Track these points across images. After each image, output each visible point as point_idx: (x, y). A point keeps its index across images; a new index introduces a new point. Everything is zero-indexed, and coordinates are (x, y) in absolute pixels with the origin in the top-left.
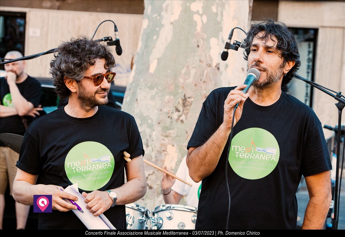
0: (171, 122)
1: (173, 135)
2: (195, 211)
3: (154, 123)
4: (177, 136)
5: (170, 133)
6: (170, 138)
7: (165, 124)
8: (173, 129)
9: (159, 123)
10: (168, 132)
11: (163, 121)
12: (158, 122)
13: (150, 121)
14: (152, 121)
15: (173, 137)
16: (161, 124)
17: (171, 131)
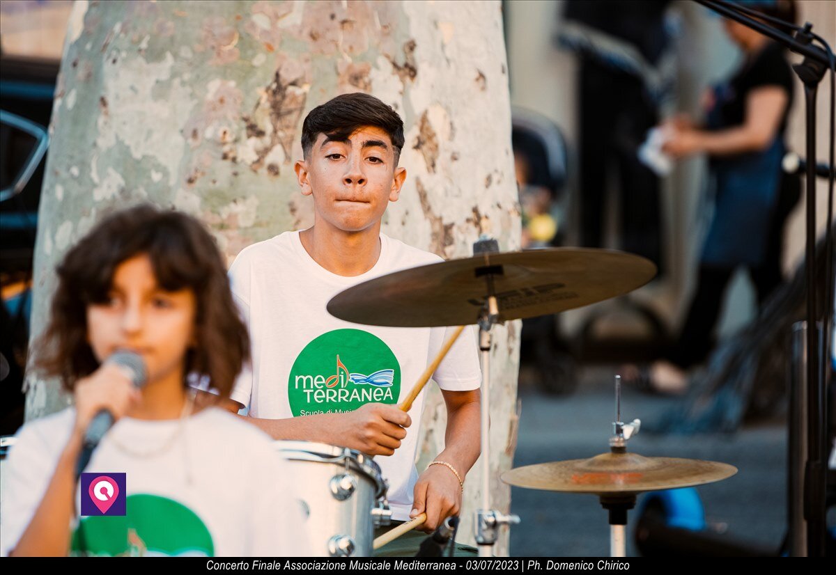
0: (236, 174)
1: (244, 222)
2: (341, 460)
3: (172, 182)
4: (258, 224)
5: (232, 216)
6: (231, 233)
7: (214, 182)
8: (244, 198)
9: (191, 181)
10: (225, 212)
11: (203, 174)
12: (187, 177)
13: (156, 177)
14: (166, 174)
15: (246, 228)
16: (197, 184)
17: (238, 208)
